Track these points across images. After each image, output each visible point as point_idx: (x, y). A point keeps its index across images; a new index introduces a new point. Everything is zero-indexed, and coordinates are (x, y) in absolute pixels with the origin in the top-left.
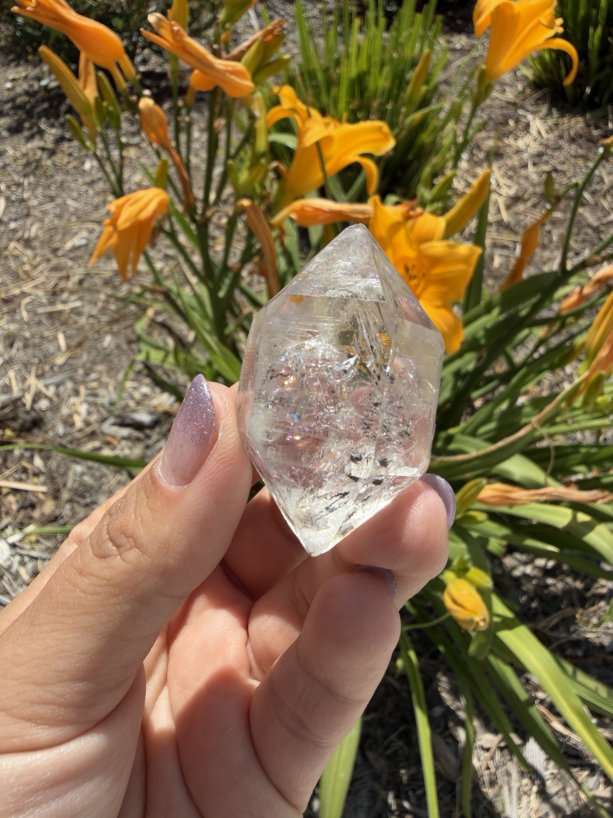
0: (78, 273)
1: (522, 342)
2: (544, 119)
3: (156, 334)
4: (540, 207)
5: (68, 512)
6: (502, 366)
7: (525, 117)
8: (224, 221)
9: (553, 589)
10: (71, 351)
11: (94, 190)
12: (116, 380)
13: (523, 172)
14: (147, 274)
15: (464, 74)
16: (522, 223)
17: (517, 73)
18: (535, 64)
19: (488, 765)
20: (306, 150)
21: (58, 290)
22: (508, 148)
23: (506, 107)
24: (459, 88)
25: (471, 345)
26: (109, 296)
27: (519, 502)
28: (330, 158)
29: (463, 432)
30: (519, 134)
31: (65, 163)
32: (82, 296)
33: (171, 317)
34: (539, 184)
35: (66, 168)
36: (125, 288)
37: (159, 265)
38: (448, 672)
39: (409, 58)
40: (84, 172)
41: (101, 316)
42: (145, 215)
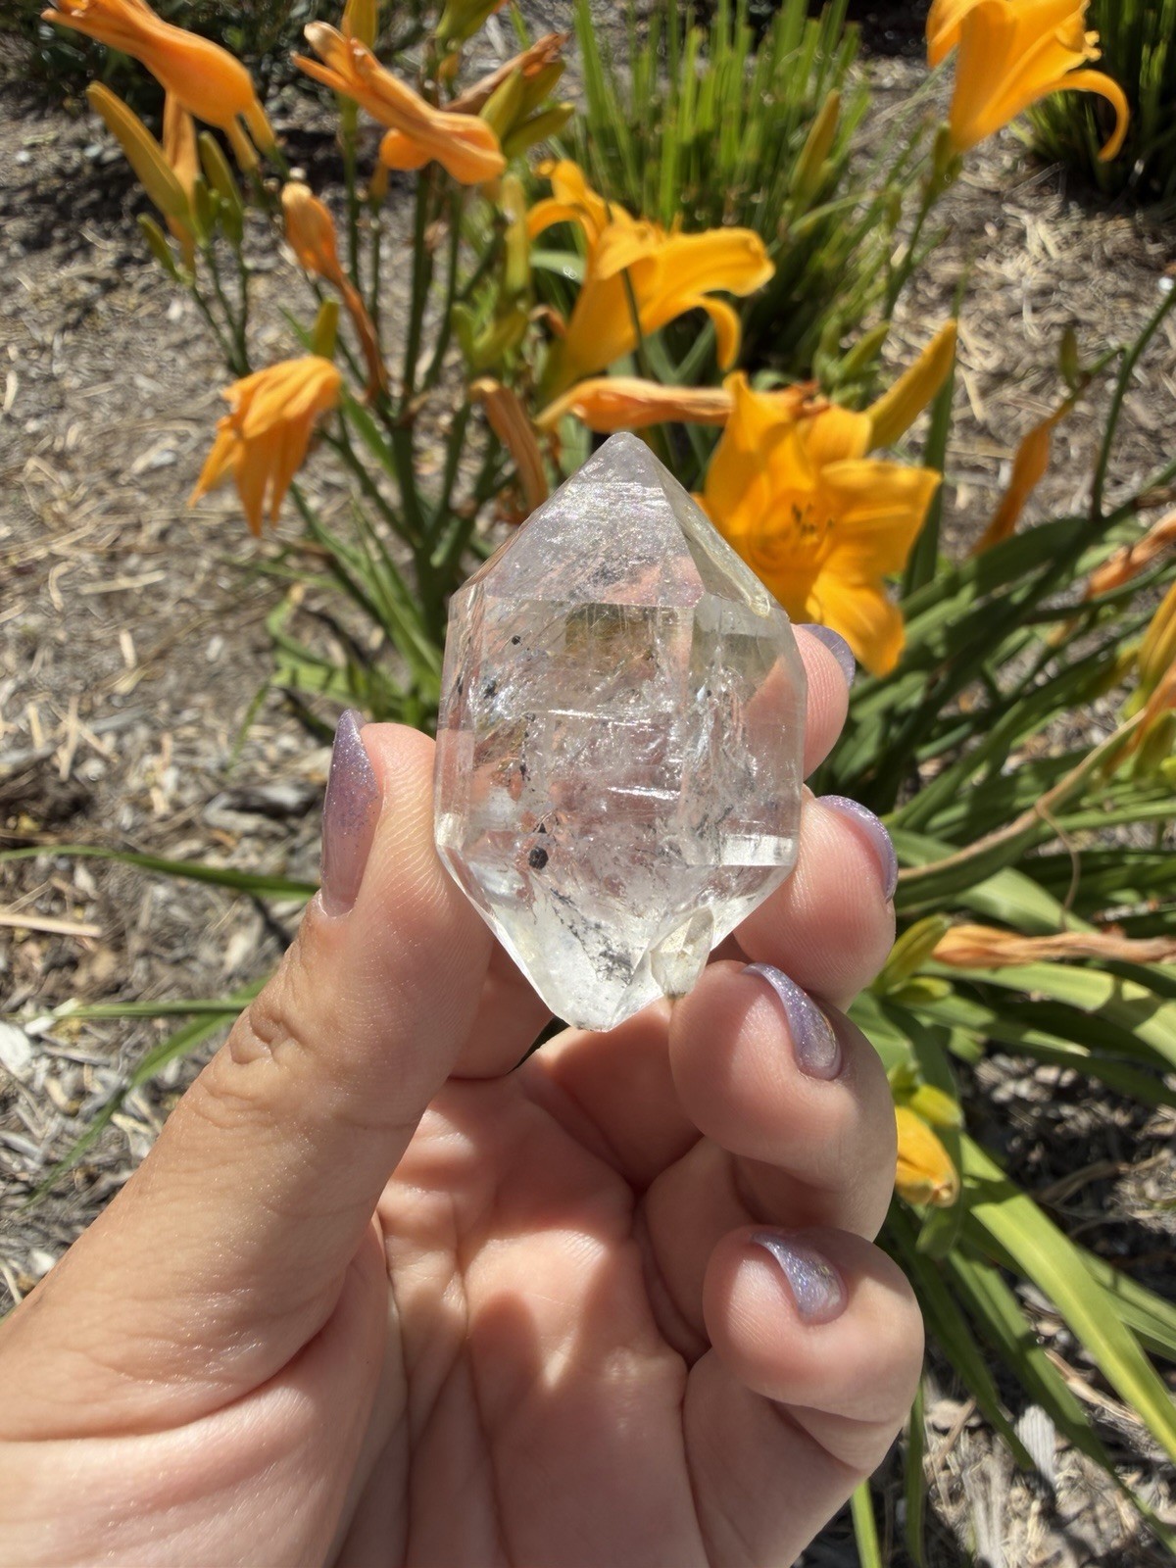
0: (159, 517)
1: (1013, 655)
2: (1053, 222)
3: (307, 634)
4: (1045, 392)
5: (140, 975)
6: (973, 699)
7: (1017, 218)
8: (445, 420)
9: (1071, 1125)
10: (145, 668)
11: (189, 358)
12: (232, 722)
13: (1012, 325)
14: (291, 519)
15: (900, 135)
16: (1012, 423)
17: (1002, 134)
18: (1036, 117)
19: (946, 1461)
20: (602, 284)
21: (118, 550)
22: (985, 279)
23: (982, 200)
24: (890, 163)
25: (918, 659)
26: (219, 563)
27: (1009, 961)
28: (648, 300)
29: (901, 825)
30: (1004, 251)
31: (131, 307)
32: (167, 562)
33: (336, 603)
34: (1045, 348)
35: (135, 316)
36: (247, 547)
37: (313, 503)
39: (794, 105)
40: (167, 325)
41: (203, 601)
42: (296, 408)
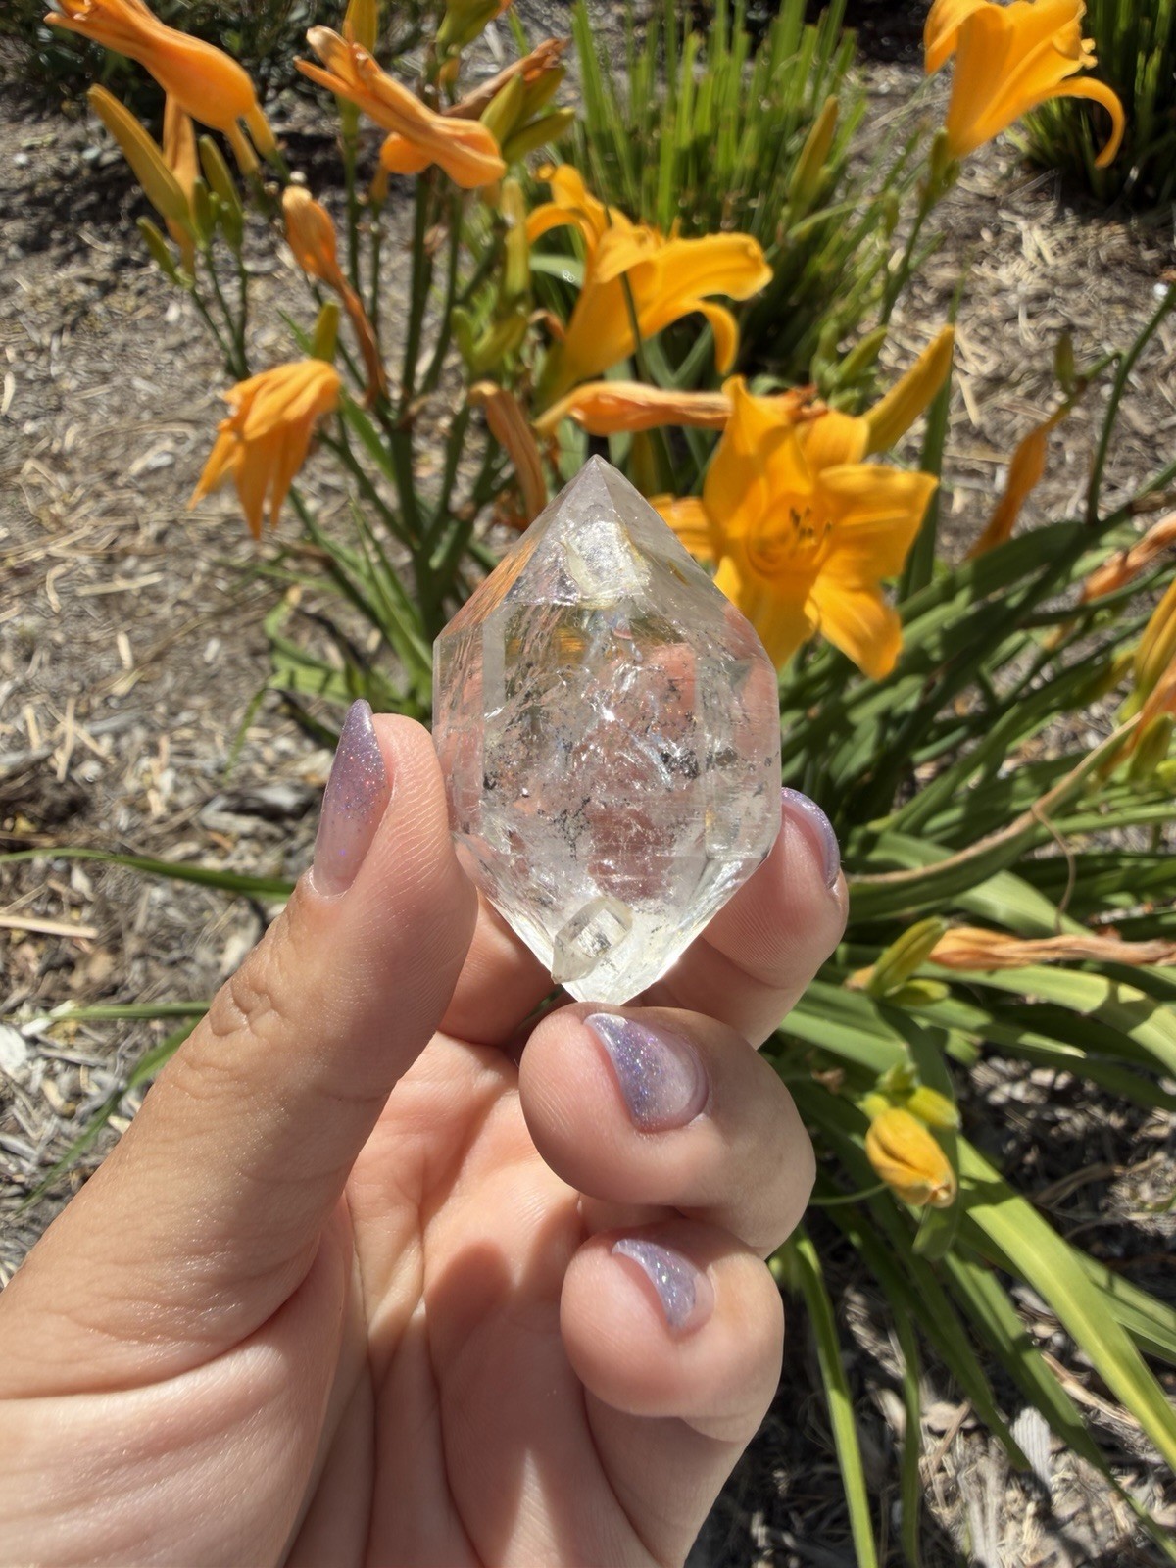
0: (156, 519)
1: (1009, 659)
2: (1049, 228)
3: (304, 637)
4: (1041, 397)
5: (137, 977)
6: (969, 702)
7: (1013, 224)
8: (444, 423)
9: (1066, 1128)
10: (142, 670)
11: (186, 360)
12: (229, 724)
13: (1009, 330)
14: (289, 522)
15: (896, 141)
16: (1008, 428)
17: (998, 140)
18: (1032, 124)
19: (941, 1462)
20: (601, 288)
21: (116, 551)
22: (980, 284)
23: (977, 206)
24: (887, 168)
25: (915, 662)
26: (216, 565)
27: (1007, 963)
28: (647, 304)
29: (897, 828)
30: (1001, 255)
31: (129, 309)
32: (164, 564)
33: (334, 605)
34: (1041, 353)
35: (133, 318)
36: (245, 550)
37: (311, 505)
38: (867, 1285)
39: (791, 110)
40: (166, 327)
41: (200, 603)
42: (296, 411)
